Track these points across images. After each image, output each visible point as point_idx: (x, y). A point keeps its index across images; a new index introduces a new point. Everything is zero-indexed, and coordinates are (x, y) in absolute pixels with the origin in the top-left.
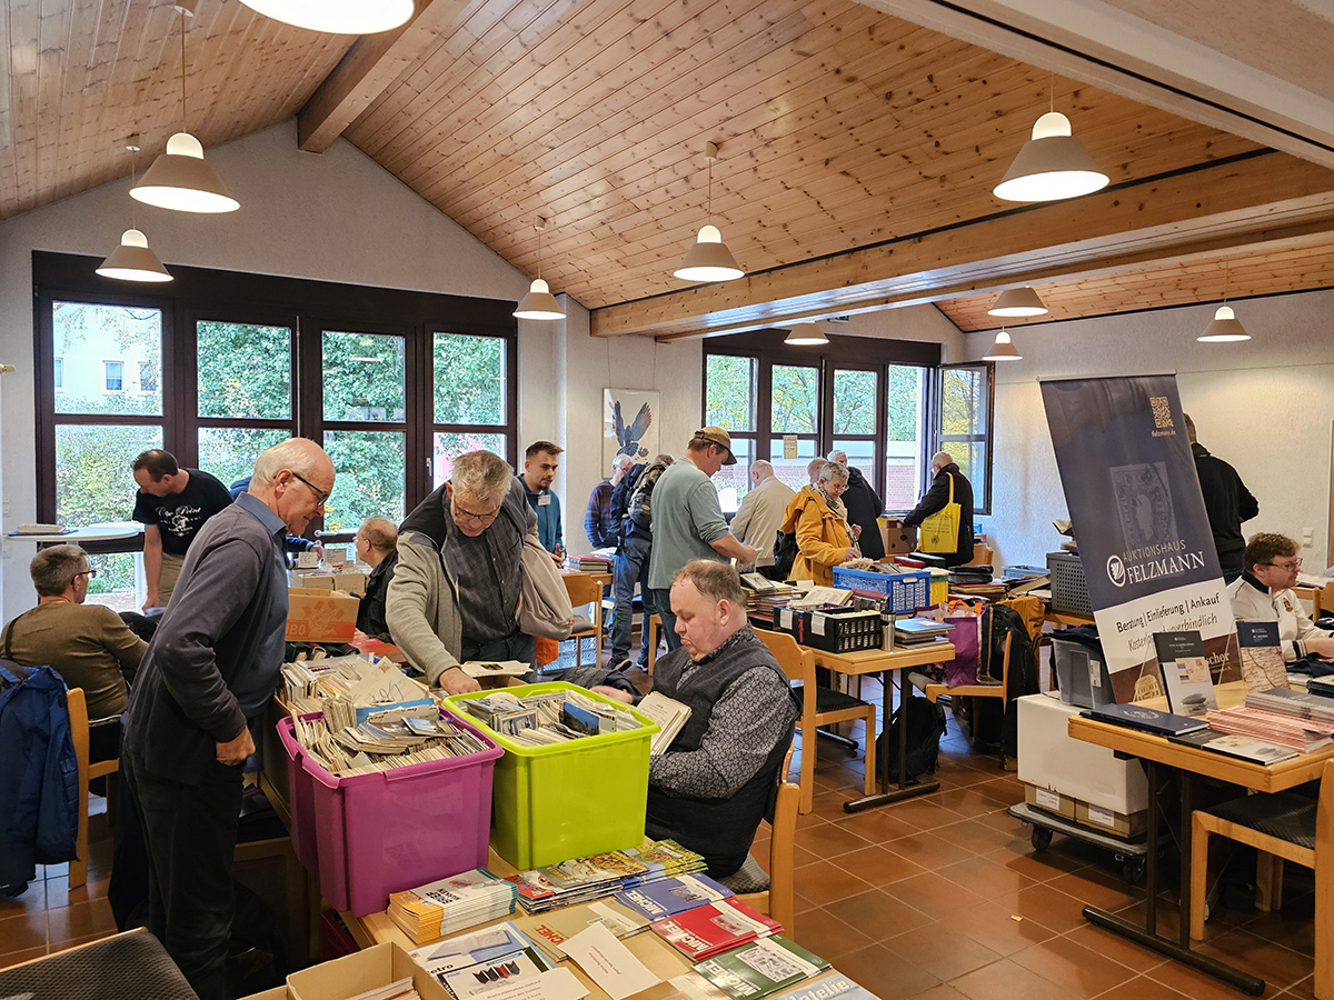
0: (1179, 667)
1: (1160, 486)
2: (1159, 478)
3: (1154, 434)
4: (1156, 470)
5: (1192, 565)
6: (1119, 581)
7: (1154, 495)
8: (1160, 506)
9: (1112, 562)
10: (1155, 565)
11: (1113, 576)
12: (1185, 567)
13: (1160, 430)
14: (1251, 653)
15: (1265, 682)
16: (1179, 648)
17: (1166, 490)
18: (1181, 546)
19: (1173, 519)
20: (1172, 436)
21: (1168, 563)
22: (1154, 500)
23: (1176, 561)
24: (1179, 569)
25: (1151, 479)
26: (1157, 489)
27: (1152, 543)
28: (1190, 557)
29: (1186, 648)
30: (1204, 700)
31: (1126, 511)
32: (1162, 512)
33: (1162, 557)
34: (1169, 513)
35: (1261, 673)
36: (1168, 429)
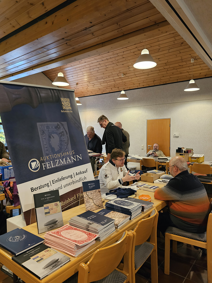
0: (45, 208)
1: (64, 131)
2: (64, 128)
3: (62, 111)
4: (62, 125)
5: (77, 159)
6: (35, 169)
7: (61, 135)
8: (64, 138)
9: (32, 161)
10: (59, 161)
11: (31, 168)
12: (74, 160)
13: (64, 110)
14: (88, 194)
15: (93, 204)
16: (47, 199)
17: (67, 132)
18: (73, 153)
19: (70, 143)
20: (71, 113)
21: (66, 160)
22: (61, 136)
23: (70, 159)
24: (71, 161)
25: (60, 128)
26: (63, 132)
27: (58, 152)
28: (76, 157)
29: (50, 199)
30: (57, 221)
31: (44, 140)
32: (64, 140)
33: (63, 157)
34: (68, 140)
35: (91, 201)
36: (69, 110)
